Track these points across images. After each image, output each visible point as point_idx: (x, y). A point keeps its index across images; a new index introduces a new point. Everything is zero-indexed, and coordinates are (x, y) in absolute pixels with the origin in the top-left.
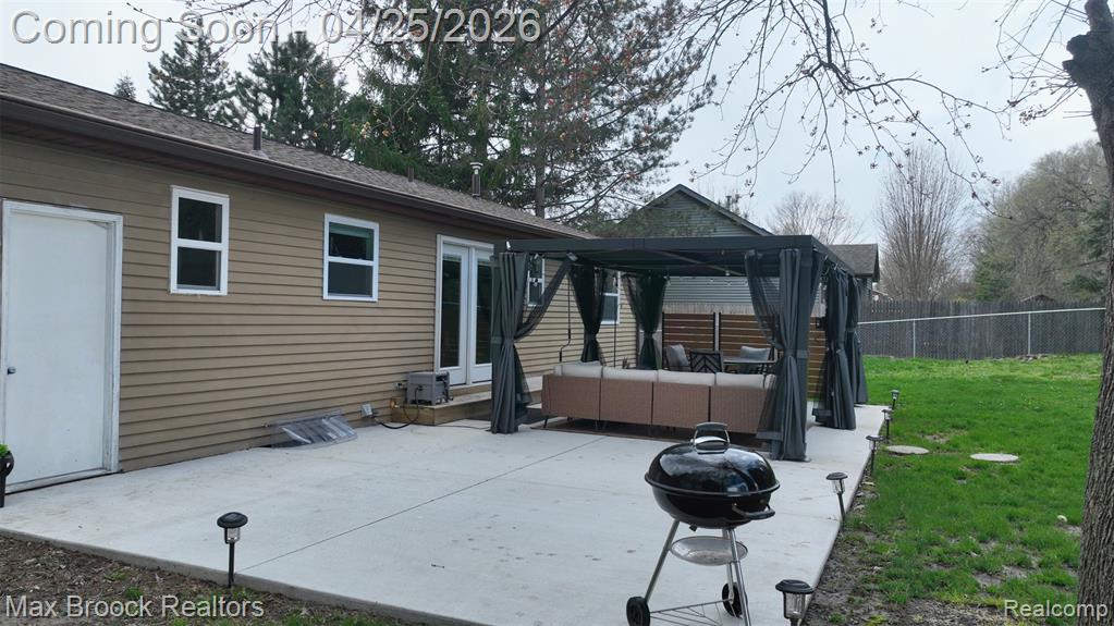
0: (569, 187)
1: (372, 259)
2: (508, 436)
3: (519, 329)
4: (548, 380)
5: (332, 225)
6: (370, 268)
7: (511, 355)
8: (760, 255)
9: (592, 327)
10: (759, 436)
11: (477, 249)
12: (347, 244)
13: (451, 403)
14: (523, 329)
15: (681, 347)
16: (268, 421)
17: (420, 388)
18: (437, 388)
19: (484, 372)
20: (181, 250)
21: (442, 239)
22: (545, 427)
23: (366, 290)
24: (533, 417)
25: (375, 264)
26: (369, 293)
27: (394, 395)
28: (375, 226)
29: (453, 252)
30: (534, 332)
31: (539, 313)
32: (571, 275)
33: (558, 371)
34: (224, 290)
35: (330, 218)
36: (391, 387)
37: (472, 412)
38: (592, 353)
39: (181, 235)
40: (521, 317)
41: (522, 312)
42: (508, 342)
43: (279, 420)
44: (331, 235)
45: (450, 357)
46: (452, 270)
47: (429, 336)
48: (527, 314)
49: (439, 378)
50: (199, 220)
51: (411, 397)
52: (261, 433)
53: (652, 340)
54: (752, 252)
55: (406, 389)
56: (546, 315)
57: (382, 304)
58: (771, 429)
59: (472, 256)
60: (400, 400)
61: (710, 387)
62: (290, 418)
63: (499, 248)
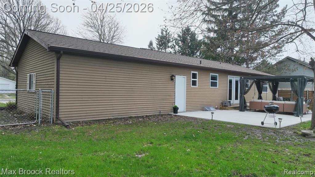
0: (255, 59)
1: (217, 80)
2: (243, 112)
3: (245, 93)
4: (251, 103)
5: (211, 75)
6: (217, 82)
7: (243, 97)
8: (293, 79)
9: (260, 93)
10: (293, 112)
11: (235, 77)
12: (214, 78)
13: (231, 106)
14: (246, 93)
15: (282, 97)
16: (203, 107)
17: (225, 103)
18: (229, 104)
19: (238, 102)
20: (192, 80)
21: (229, 76)
22: (250, 111)
23: (216, 86)
24: (247, 110)
25: (217, 81)
26: (217, 86)
27: (220, 105)
28: (217, 75)
29: (231, 78)
30: (247, 94)
31: (248, 90)
32: (255, 82)
33: (253, 101)
34: (197, 86)
35: (211, 74)
36: (220, 103)
37: (235, 108)
38: (260, 98)
39: (193, 78)
40: (245, 91)
41: (245, 90)
42: (243, 95)
43: (205, 107)
44: (211, 77)
45: (230, 98)
46: (231, 82)
47: (227, 94)
48: (246, 90)
49: (229, 102)
50: (194, 76)
51: (224, 105)
52: (202, 109)
53: (275, 96)
54: (291, 79)
55: (223, 104)
56: (250, 90)
57: (219, 88)
58: (295, 111)
59: (234, 79)
60: (222, 105)
61: (284, 104)
62: (207, 107)
63: (241, 78)
